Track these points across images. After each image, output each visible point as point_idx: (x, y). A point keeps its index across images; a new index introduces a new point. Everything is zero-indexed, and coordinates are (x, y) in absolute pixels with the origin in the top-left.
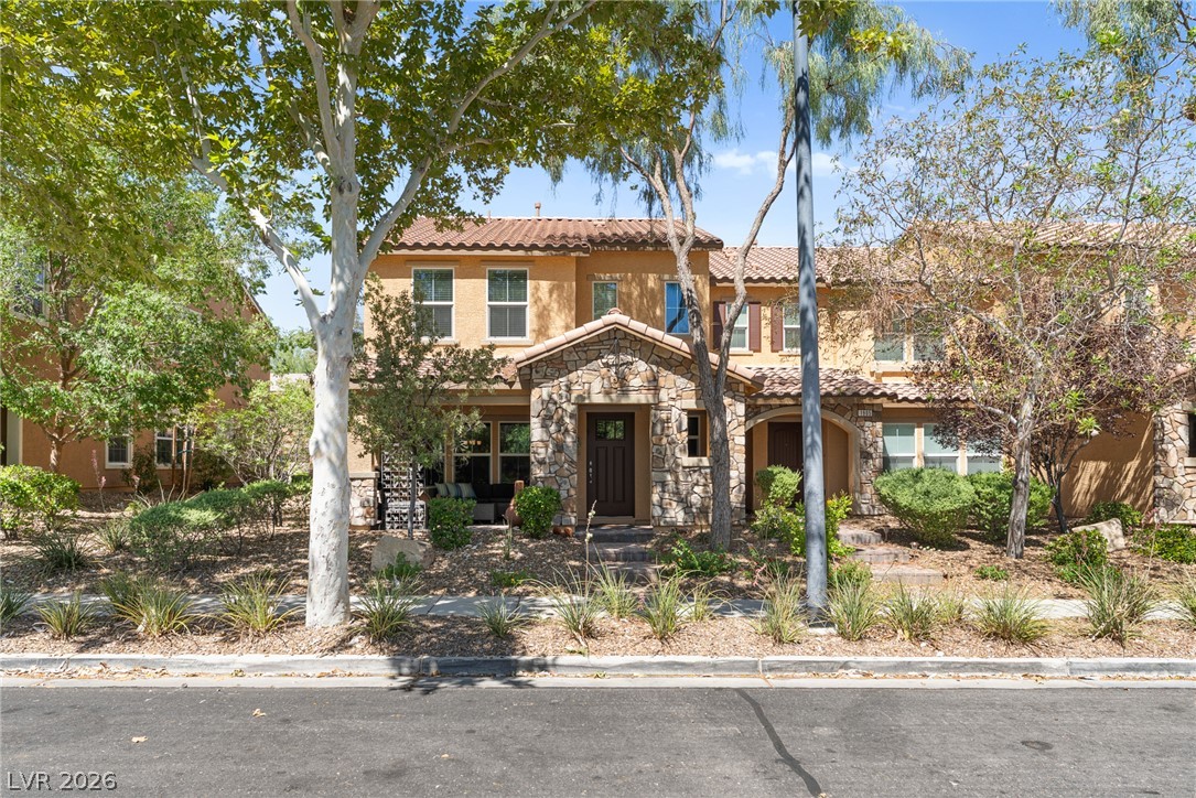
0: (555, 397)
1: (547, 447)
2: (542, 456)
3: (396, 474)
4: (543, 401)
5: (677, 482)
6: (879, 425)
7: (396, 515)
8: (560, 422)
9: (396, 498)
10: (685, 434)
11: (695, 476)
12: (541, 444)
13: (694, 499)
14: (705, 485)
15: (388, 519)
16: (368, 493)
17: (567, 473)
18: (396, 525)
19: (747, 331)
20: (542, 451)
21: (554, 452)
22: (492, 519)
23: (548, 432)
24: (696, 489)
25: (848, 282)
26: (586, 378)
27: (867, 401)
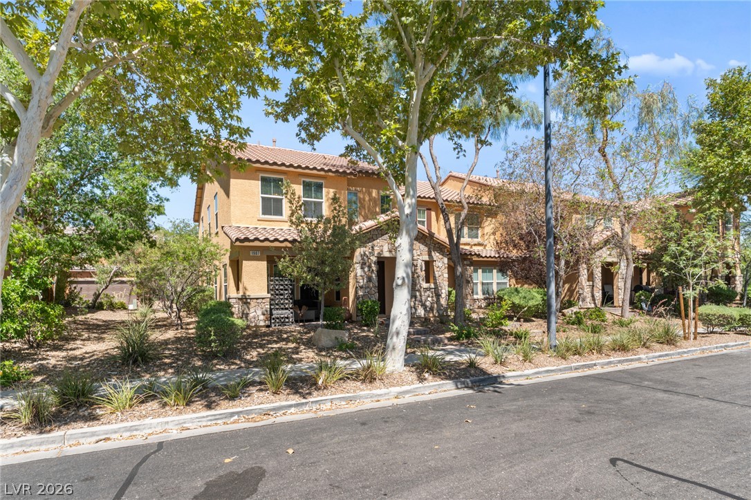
0: (367, 253)
1: (363, 279)
2: (362, 284)
3: (277, 295)
4: (362, 255)
5: (421, 296)
6: (472, 268)
7: (278, 318)
8: (370, 267)
9: (277, 309)
10: (424, 272)
11: (428, 292)
12: (361, 278)
13: (428, 304)
14: (432, 297)
15: (273, 321)
16: (267, 306)
17: (373, 292)
18: (277, 325)
19: (426, 223)
20: (361, 281)
21: (367, 282)
22: (314, 318)
23: (364, 271)
24: (429, 299)
25: (473, 203)
26: (381, 243)
27: (469, 257)
